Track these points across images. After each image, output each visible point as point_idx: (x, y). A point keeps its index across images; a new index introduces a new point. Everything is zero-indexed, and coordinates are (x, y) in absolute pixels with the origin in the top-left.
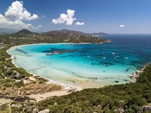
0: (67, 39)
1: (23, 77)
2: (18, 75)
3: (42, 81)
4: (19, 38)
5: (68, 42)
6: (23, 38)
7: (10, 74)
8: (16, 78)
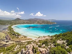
0: (36, 22)
1: (19, 36)
2: (17, 35)
3: (25, 37)
4: (16, 22)
5: (37, 23)
6: (17, 22)
7: (14, 35)
8: (16, 36)
